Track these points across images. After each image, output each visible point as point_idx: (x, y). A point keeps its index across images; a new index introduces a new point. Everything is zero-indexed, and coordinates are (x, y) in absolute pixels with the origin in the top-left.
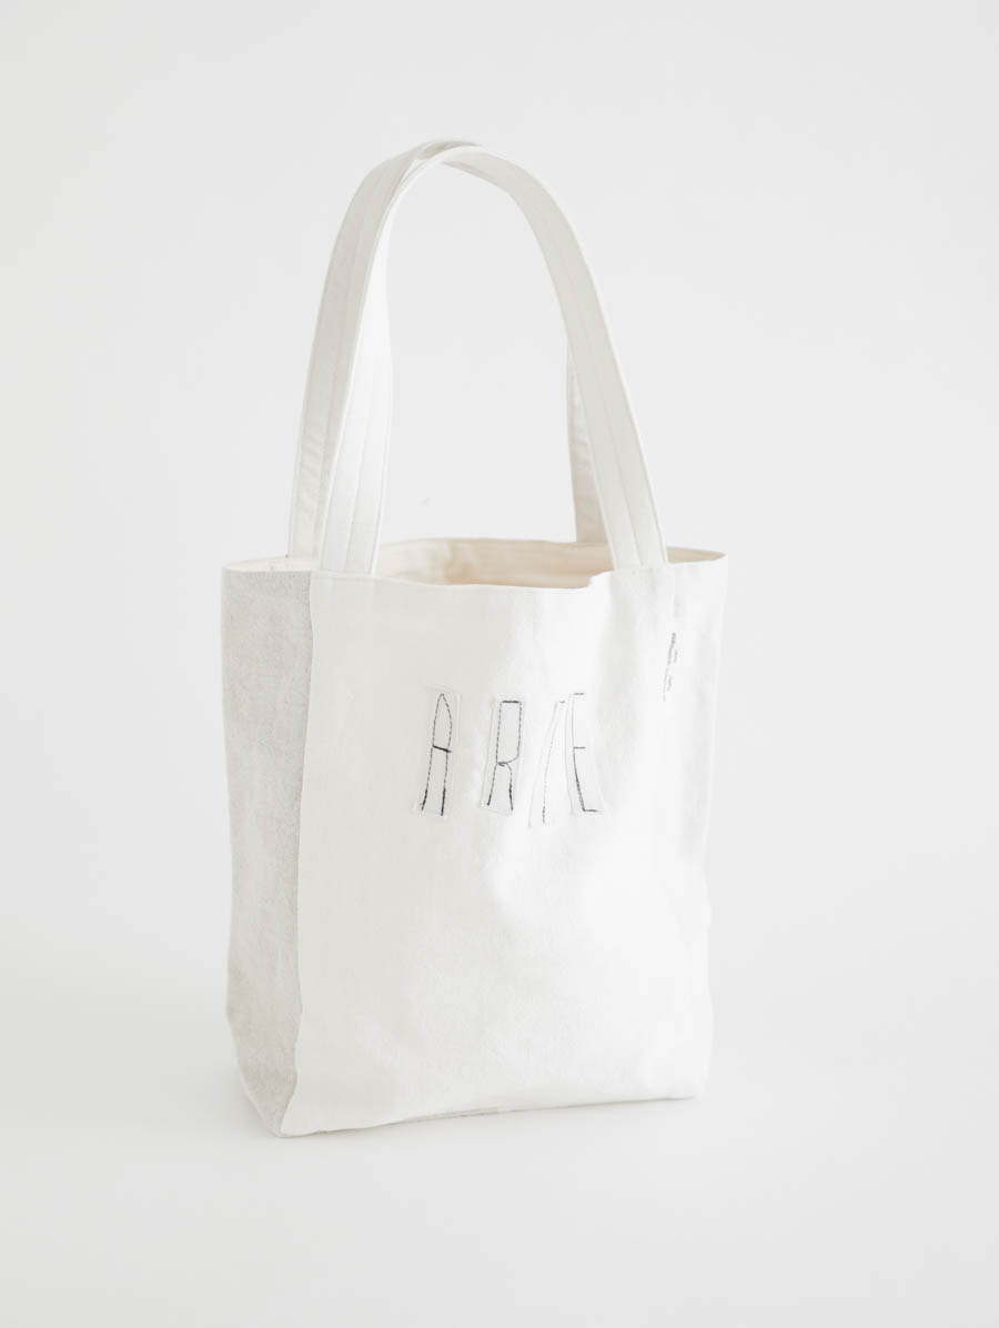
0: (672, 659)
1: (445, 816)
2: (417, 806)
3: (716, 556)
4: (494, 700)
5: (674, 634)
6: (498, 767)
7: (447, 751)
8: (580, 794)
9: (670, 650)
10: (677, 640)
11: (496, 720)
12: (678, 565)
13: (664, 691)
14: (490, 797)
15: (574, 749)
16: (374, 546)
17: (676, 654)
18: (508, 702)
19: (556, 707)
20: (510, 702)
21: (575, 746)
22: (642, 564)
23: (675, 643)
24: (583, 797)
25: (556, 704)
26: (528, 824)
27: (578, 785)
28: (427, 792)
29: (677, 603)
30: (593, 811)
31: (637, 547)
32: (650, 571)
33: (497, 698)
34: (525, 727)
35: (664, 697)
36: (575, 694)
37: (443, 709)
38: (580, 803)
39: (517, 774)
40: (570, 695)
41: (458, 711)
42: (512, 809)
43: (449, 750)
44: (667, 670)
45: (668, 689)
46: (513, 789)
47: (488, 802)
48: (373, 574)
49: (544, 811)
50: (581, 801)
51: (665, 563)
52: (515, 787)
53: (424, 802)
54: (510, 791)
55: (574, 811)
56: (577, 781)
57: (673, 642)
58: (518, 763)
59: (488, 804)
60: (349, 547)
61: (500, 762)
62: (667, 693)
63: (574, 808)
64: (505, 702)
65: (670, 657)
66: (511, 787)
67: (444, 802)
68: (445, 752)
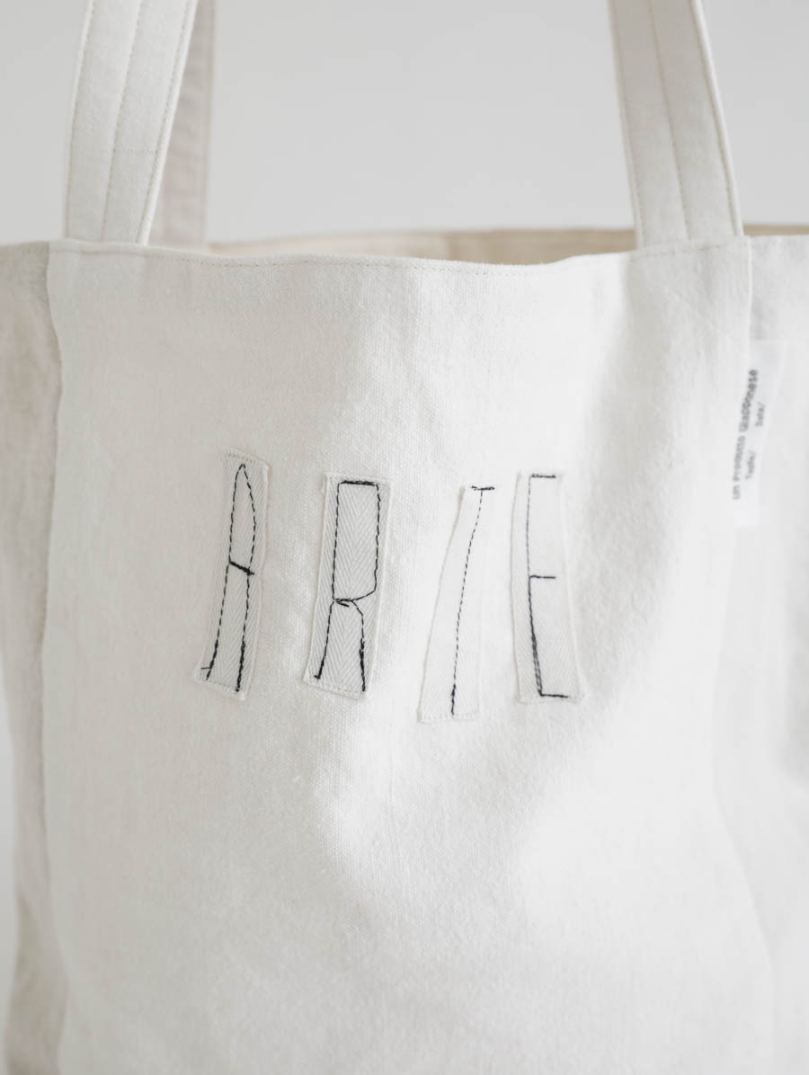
0: (753, 418)
1: (242, 695)
2: (197, 673)
4: (323, 480)
5: (753, 373)
6: (337, 607)
7: (248, 571)
8: (536, 663)
9: (746, 405)
10: (759, 383)
11: (329, 518)
13: (736, 479)
14: (322, 664)
15: (531, 577)
16: (149, 192)
17: (761, 410)
18: (351, 483)
19: (461, 498)
20: (357, 483)
21: (532, 574)
22: (690, 238)
23: (757, 389)
24: (543, 667)
25: (462, 491)
26: (414, 714)
27: (534, 647)
28: (216, 645)
29: (758, 312)
30: (562, 696)
31: (684, 206)
32: (706, 249)
33: (329, 475)
34: (388, 534)
35: (736, 491)
36: (533, 476)
37: (243, 492)
38: (534, 679)
39: (374, 623)
40: (519, 477)
41: (265, 497)
42: (364, 688)
43: (252, 569)
44: (741, 439)
45: (747, 477)
46: (366, 651)
47: (316, 673)
48: (145, 242)
49: (453, 694)
50: (538, 677)
51: (736, 233)
52: (371, 648)
53: (212, 663)
54: (362, 655)
55: (517, 698)
56: (534, 638)
57: (752, 387)
58: (376, 603)
59: (318, 677)
60: (108, 194)
61: (341, 598)
62: (742, 483)
63: (519, 691)
64: (345, 482)
65: (746, 415)
66: (363, 647)
67: (241, 668)
68: (245, 574)
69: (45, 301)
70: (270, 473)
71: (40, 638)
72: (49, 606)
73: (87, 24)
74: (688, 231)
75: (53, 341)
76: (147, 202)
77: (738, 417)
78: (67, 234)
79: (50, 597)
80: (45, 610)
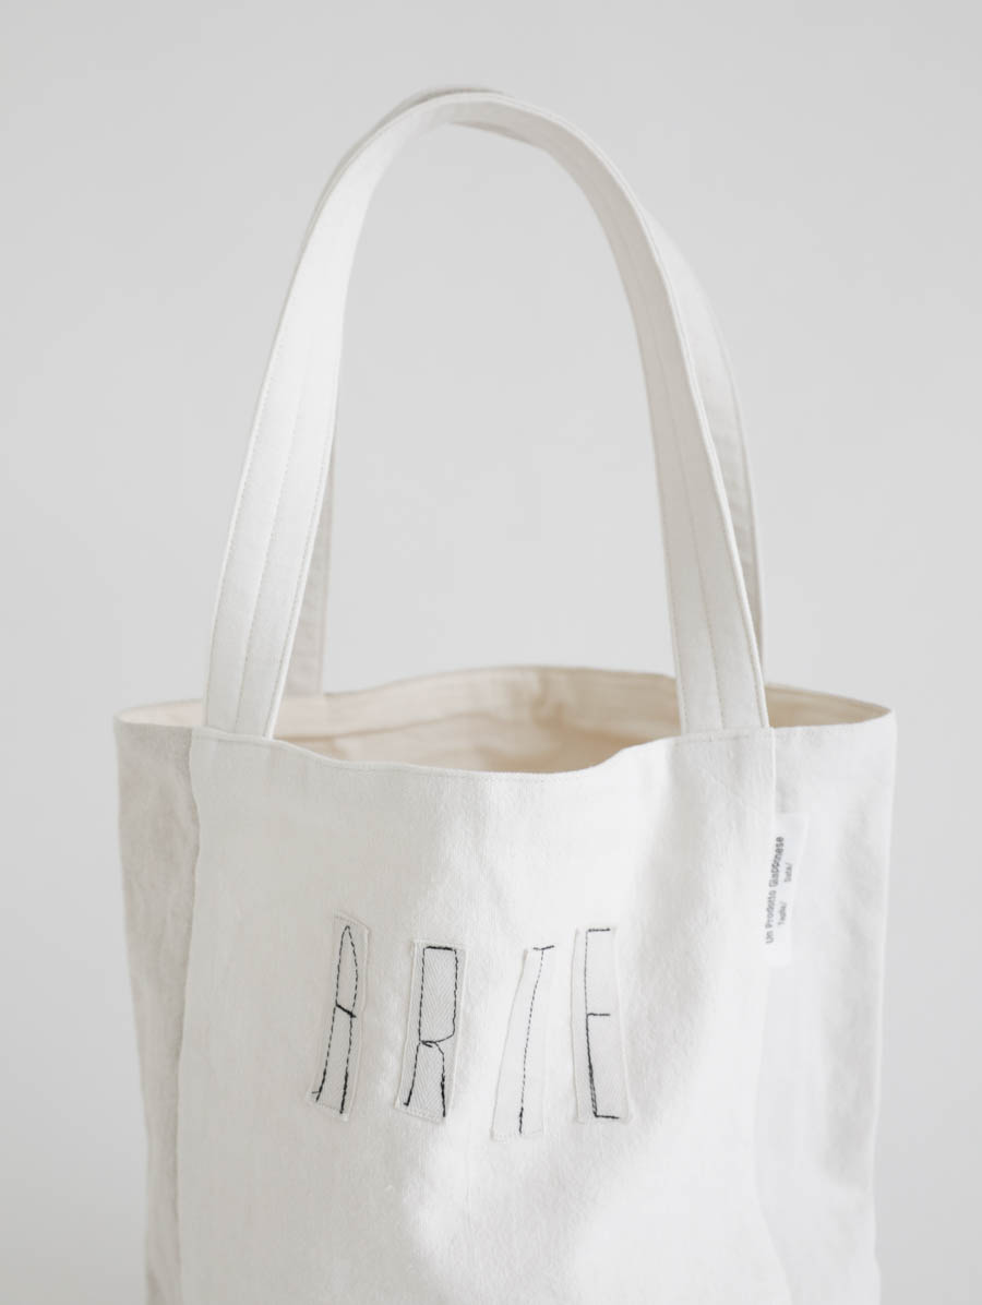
0: (782, 875)
1: (345, 1117)
2: (309, 1097)
3: (875, 711)
4: (412, 945)
5: (780, 840)
6: (422, 1047)
7: (351, 1014)
8: (593, 1088)
9: (776, 865)
10: (786, 847)
11: (417, 976)
12: (784, 730)
13: (768, 926)
14: (411, 1093)
15: (588, 1015)
16: (274, 694)
17: (789, 868)
18: (435, 948)
19: (524, 958)
20: (439, 948)
21: (589, 1012)
22: (724, 727)
23: (784, 852)
24: (597, 1092)
25: (526, 952)
26: (488, 1134)
27: (591, 1075)
28: (325, 1073)
29: (782, 790)
30: (613, 1117)
31: (720, 700)
32: (737, 738)
33: (416, 941)
34: (464, 987)
35: (769, 936)
36: (590, 930)
37: (348, 949)
38: (590, 1103)
39: (453, 1061)
40: (577, 933)
41: (366, 956)
42: (444, 1115)
43: (354, 1013)
44: (773, 893)
45: (779, 924)
46: (446, 1083)
47: (406, 1101)
48: (270, 736)
49: (521, 1115)
50: (594, 1100)
51: (763, 726)
52: (451, 1080)
53: (321, 1089)
54: (443, 1087)
55: (576, 1118)
56: (590, 1067)
57: (779, 851)
58: (454, 1045)
59: (407, 1104)
60: (241, 694)
61: (426, 1039)
62: (775, 929)
63: (577, 1114)
64: (430, 947)
65: (775, 872)
66: (443, 1080)
67: (345, 1093)
68: (348, 1016)
69: (188, 777)
70: (369, 935)
71: (177, 1055)
72: (185, 1028)
73: (226, 557)
74: (723, 721)
75: (193, 807)
76: (272, 703)
77: (769, 876)
78: (206, 724)
79: (186, 1019)
80: (181, 1032)
